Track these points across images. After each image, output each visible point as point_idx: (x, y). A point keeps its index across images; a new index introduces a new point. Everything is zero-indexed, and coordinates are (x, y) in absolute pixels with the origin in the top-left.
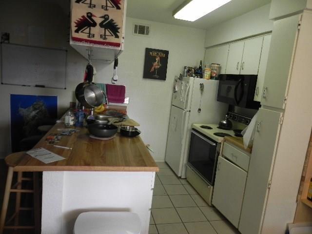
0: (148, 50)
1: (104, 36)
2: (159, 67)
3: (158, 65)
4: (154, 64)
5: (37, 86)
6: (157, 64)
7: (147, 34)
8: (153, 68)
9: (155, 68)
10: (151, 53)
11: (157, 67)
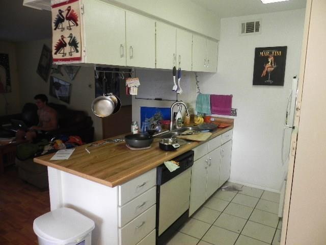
0: (258, 50)
1: (70, 54)
2: (273, 69)
3: (272, 67)
4: (266, 67)
5: (156, 99)
6: (270, 66)
7: (257, 30)
8: (264, 72)
9: (267, 72)
10: (262, 53)
11: (269, 69)
